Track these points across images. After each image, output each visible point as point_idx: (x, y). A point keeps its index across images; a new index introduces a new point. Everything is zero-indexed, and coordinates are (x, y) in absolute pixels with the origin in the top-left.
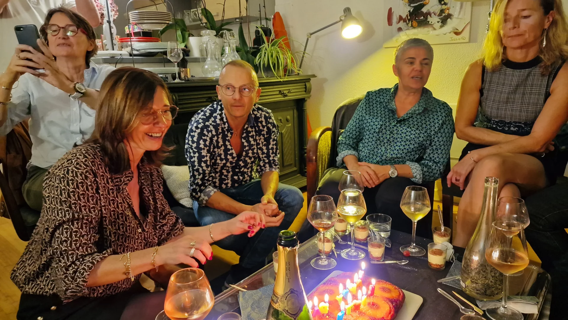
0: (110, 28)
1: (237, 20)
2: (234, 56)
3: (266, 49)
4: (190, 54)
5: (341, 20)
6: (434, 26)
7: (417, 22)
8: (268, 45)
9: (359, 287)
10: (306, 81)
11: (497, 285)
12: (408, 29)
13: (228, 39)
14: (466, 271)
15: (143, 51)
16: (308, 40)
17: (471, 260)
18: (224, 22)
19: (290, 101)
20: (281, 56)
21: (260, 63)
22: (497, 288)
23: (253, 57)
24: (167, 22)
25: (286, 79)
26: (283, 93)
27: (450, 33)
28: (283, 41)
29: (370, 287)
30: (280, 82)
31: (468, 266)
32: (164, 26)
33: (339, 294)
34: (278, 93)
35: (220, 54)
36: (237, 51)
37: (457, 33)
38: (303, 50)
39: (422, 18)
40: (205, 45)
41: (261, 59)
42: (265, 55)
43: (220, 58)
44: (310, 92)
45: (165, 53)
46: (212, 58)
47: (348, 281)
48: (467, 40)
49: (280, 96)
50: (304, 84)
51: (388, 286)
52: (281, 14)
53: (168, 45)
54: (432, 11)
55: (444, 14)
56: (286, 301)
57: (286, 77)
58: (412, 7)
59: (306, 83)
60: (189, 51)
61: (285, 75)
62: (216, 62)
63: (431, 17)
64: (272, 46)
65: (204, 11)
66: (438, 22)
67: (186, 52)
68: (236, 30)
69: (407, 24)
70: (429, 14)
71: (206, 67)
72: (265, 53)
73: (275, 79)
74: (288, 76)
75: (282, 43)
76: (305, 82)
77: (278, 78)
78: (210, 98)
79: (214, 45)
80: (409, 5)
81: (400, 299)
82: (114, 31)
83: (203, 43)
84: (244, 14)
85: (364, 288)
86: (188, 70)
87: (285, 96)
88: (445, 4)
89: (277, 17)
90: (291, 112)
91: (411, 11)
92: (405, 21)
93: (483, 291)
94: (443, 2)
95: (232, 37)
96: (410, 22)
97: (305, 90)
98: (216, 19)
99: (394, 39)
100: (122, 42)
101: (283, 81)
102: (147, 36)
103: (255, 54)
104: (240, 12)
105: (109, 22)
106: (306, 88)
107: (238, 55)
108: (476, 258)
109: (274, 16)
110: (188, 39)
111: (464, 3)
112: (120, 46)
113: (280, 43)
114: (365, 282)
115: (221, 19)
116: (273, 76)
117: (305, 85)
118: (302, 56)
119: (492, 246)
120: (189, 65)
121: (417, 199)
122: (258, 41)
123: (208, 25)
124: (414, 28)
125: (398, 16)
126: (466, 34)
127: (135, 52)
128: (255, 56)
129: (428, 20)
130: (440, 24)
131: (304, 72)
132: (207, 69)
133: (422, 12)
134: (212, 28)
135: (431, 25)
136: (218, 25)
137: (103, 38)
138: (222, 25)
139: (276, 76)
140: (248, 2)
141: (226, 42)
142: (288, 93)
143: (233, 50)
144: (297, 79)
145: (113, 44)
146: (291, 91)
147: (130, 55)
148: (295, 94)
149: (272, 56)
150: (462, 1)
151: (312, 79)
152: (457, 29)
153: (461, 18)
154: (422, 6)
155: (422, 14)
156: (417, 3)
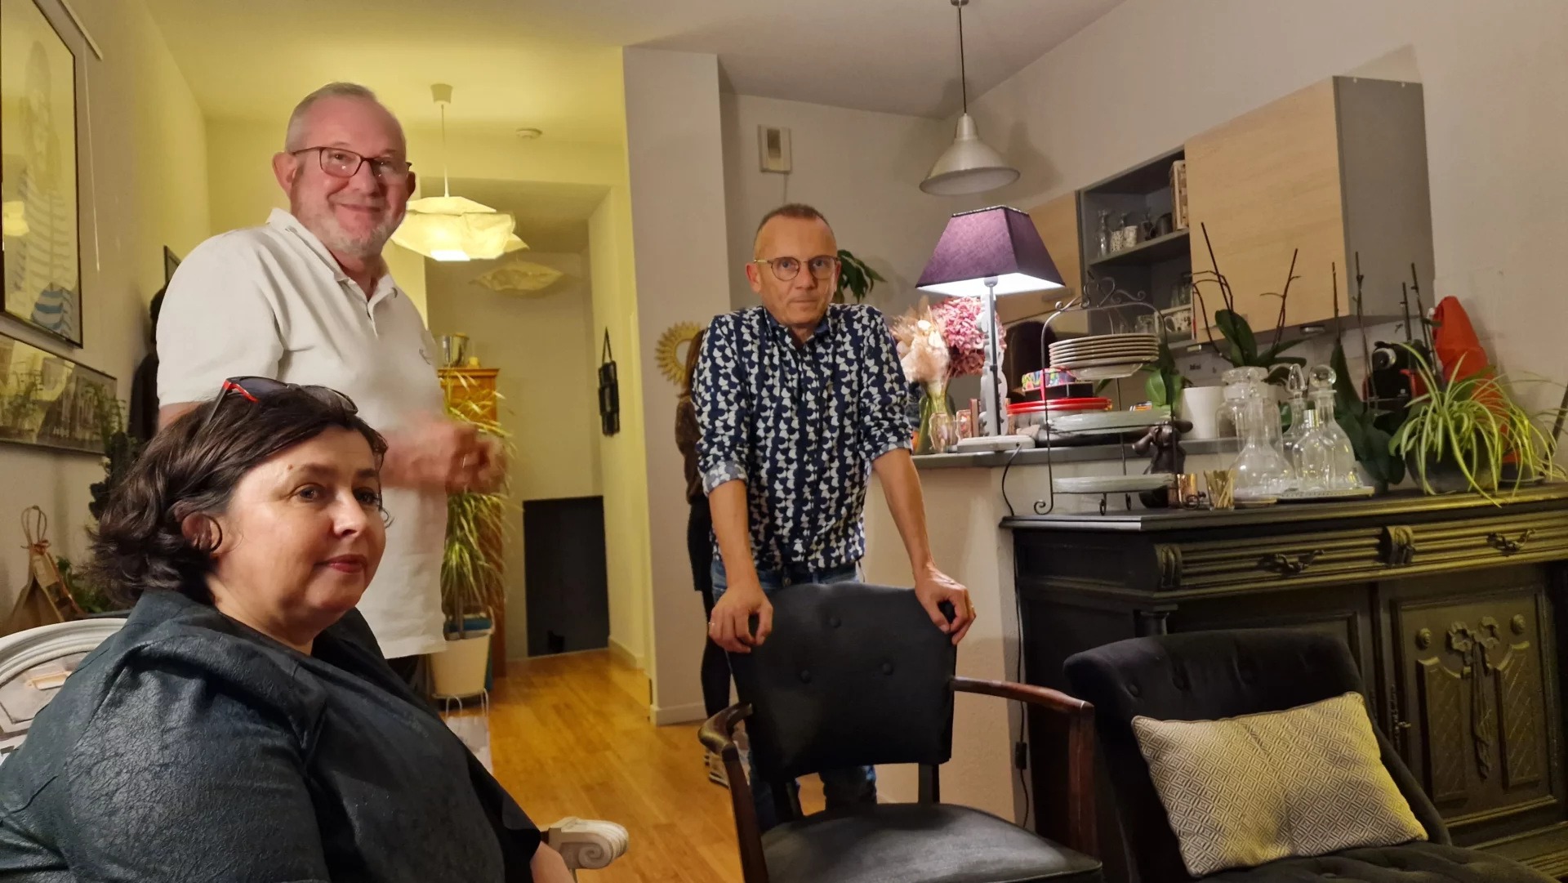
0: (997, 382)
1: (1307, 329)
2: (1328, 435)
3: (1435, 409)
4: (1190, 432)
8: (1442, 397)
13: (1303, 387)
15: (1074, 434)
19: (1524, 564)
21: (1411, 455)
23: (1384, 434)
25: (1516, 497)
26: (1504, 543)
30: (1493, 506)
32: (1136, 368)
34: (1483, 540)
36: (1336, 418)
40: (1234, 408)
43: (1280, 439)
46: (1259, 443)
49: (1493, 551)
52: (1461, 299)
57: (1515, 490)
60: (1188, 425)
61: (1510, 486)
62: (1269, 450)
64: (1460, 397)
65: (1226, 318)
67: (1182, 427)
71: (1243, 468)
72: (1435, 422)
73: (1473, 499)
74: (1522, 486)
77: (1483, 497)
78: (1269, 557)
79: (1265, 403)
82: (1003, 388)
83: (1231, 403)
86: (1188, 475)
87: (1509, 549)
89: (1450, 312)
90: (1529, 604)
95: (1322, 383)
100: (1018, 413)
101: (1502, 505)
102: (1079, 396)
103: (1390, 425)
104: (1336, 311)
105: (994, 369)
107: (1343, 433)
109: (1440, 310)
110: (1180, 394)
112: (1015, 421)
115: (1272, 328)
116: (1463, 489)
118: (1554, 419)
120: (1191, 463)
123: (1235, 352)
127: (1053, 438)
128: (1392, 432)
132: (1247, 472)
134: (1249, 360)
136: (1264, 350)
137: (975, 407)
138: (1276, 350)
139: (1474, 490)
140: (1364, 281)
141: (1297, 397)
142: (1518, 541)
143: (1325, 418)
144: (1553, 496)
145: (999, 421)
146: (1531, 536)
147: (1038, 444)
148: (1543, 544)
149: (1458, 429)
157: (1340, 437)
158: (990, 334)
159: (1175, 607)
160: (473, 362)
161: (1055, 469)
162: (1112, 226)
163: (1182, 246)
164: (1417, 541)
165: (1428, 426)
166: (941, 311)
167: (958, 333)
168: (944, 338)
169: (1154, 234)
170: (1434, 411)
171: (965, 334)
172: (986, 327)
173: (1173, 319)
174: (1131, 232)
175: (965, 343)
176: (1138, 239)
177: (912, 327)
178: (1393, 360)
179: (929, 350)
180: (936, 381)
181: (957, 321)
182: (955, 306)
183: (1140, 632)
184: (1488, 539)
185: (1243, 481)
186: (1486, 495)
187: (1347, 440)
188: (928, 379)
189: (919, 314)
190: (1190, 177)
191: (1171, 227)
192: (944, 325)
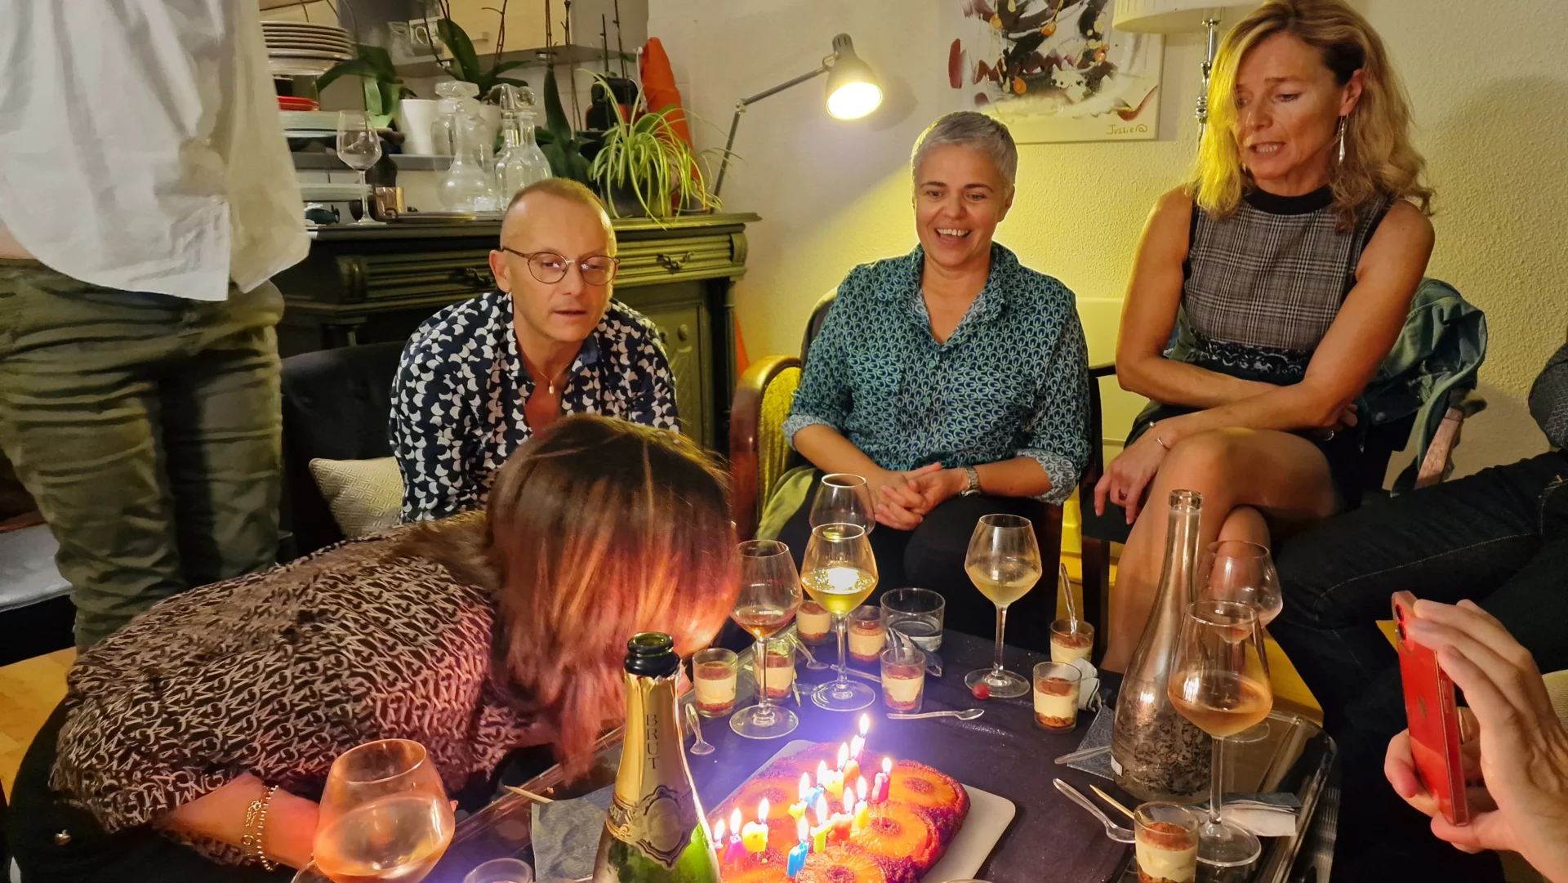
1: (542, 56)
2: (531, 157)
3: (621, 139)
4: (405, 146)
5: (826, 68)
6: (1069, 93)
7: (1026, 82)
8: (628, 128)
9: (850, 781)
10: (731, 230)
11: (1199, 767)
12: (1002, 99)
13: (513, 107)
14: (1124, 730)
16: (737, 117)
17: (1136, 704)
18: (503, 61)
19: (688, 282)
20: (663, 161)
21: (603, 177)
22: (1198, 775)
23: (585, 161)
24: (337, 55)
25: (677, 223)
26: (669, 263)
27: (1109, 113)
28: (667, 119)
29: (879, 780)
30: (662, 230)
31: (1128, 718)
32: (327, 67)
33: (796, 802)
34: (654, 260)
35: (490, 148)
36: (540, 144)
37: (1126, 115)
38: (723, 146)
39: (1038, 70)
40: (447, 124)
41: (606, 167)
42: (617, 157)
43: (492, 160)
44: (743, 261)
45: (330, 142)
46: (466, 161)
47: (822, 765)
48: (1151, 134)
49: (660, 269)
50: (727, 238)
51: (928, 775)
52: (664, 42)
53: (340, 122)
54: (1062, 54)
55: (1093, 64)
56: (645, 819)
57: (677, 217)
58: (1014, 40)
59: (734, 237)
60: (402, 139)
61: (674, 212)
62: (479, 170)
63: (1060, 68)
64: (638, 131)
65: (446, 30)
66: (1079, 83)
67: (393, 141)
68: (536, 87)
69: (1001, 86)
70: (1054, 60)
71: (451, 184)
72: (619, 150)
73: (646, 223)
74: (682, 214)
75: (666, 124)
76: (729, 234)
77: (653, 221)
79: (474, 123)
80: (1006, 36)
81: (957, 808)
83: (444, 119)
84: (559, 39)
85: (862, 783)
86: (399, 191)
87: (675, 269)
88: (1097, 37)
89: (653, 54)
90: (692, 315)
91: (1011, 50)
92: (993, 76)
93: (1164, 782)
94: (1090, 33)
95: (525, 104)
96: (1008, 79)
97: (727, 254)
98: (479, 51)
101: (669, 229)
103: (590, 152)
104: (549, 35)
106: (732, 249)
107: (543, 155)
108: (1148, 698)
109: (646, 49)
110: (399, 106)
111: (1145, 38)
113: (659, 124)
114: (867, 766)
115: (494, 51)
116: (643, 215)
117: (731, 241)
118: (721, 163)
119: (1184, 666)
120: (401, 177)
121: (1005, 549)
122: (600, 116)
123: (458, 67)
124: (1018, 95)
125: (976, 64)
126: (1148, 117)
128: (592, 159)
129: (1053, 77)
130: (1083, 88)
131: (728, 206)
132: (452, 189)
133: (1039, 55)
134: (469, 76)
135: (1062, 91)
136: (486, 68)
138: (498, 69)
139: (648, 216)
140: (573, 7)
141: (508, 117)
142: (681, 261)
144: (708, 223)
146: (692, 257)
148: (701, 264)
149: (637, 159)
150: (1138, 30)
151: (750, 226)
152: (1128, 106)
153: (1135, 76)
154: (1039, 39)
155: (1039, 60)
156: (1024, 31)
157: (540, 159)
159: (362, 320)
165: (612, 157)
184: (658, 259)
185: (451, 196)
186: (657, 220)
187: (547, 163)
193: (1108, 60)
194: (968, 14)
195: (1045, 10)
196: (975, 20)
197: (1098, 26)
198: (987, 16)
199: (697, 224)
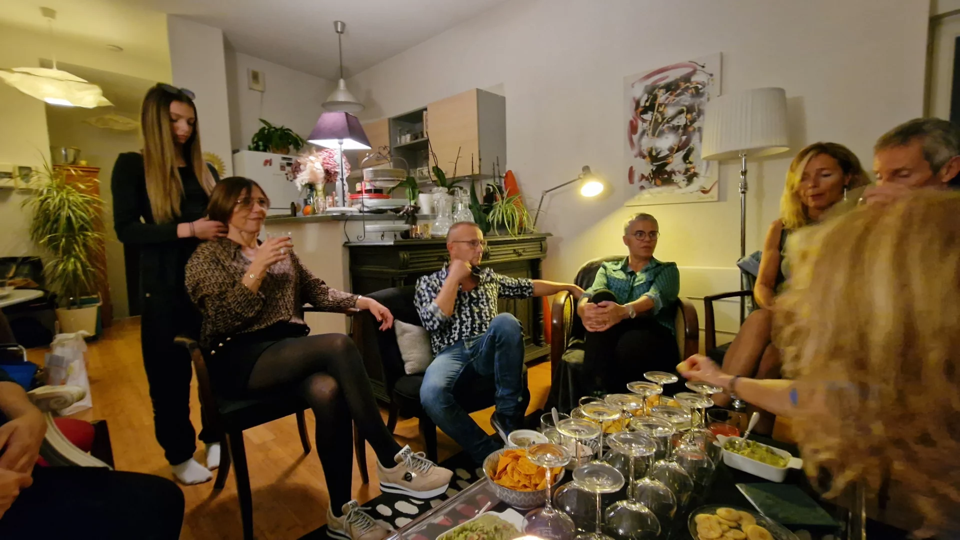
0: (343, 185)
1: (469, 178)
2: (466, 214)
4: (420, 211)
5: (580, 178)
6: (680, 184)
7: (661, 180)
8: (503, 202)
10: (541, 240)
13: (460, 196)
15: (374, 208)
16: (543, 197)
18: (455, 180)
19: (524, 260)
20: (517, 213)
21: (493, 221)
23: (486, 215)
24: (401, 179)
25: (521, 237)
26: (518, 253)
27: (697, 191)
30: (515, 240)
32: (397, 183)
34: (512, 252)
35: (451, 211)
36: (470, 208)
37: (704, 192)
38: (538, 207)
40: (436, 202)
41: (494, 217)
42: (499, 213)
43: (451, 215)
44: (546, 252)
46: (443, 216)
48: (716, 199)
49: (514, 255)
50: (539, 243)
52: (513, 172)
54: (676, 169)
57: (522, 235)
58: (656, 165)
59: (542, 242)
60: (419, 208)
61: (519, 234)
63: (675, 175)
64: (507, 203)
65: (435, 169)
66: (684, 180)
67: (417, 209)
68: (467, 188)
69: (650, 182)
70: (673, 172)
71: (437, 224)
72: (500, 211)
73: (508, 237)
74: (524, 234)
75: (519, 200)
76: (541, 241)
78: (442, 257)
79: (446, 202)
80: (652, 164)
82: (346, 188)
84: (476, 172)
86: (418, 227)
87: (520, 255)
89: (509, 175)
91: (654, 169)
92: (647, 179)
95: (466, 195)
96: (653, 181)
97: (540, 249)
98: (447, 177)
99: (637, 197)
100: (353, 199)
101: (518, 240)
102: (377, 192)
103: (487, 212)
104: (473, 170)
105: (342, 180)
106: (541, 247)
109: (507, 174)
110: (418, 196)
111: (711, 162)
112: (351, 202)
113: (514, 201)
115: (452, 177)
116: (507, 234)
117: (541, 244)
118: (536, 213)
120: (418, 222)
122: (490, 198)
123: (439, 182)
125: (640, 175)
127: (366, 209)
128: (488, 213)
129: (673, 179)
130: (686, 183)
131: (538, 231)
132: (437, 226)
133: (666, 171)
134: (443, 185)
135: (676, 184)
136: (448, 183)
137: (334, 195)
138: (453, 183)
139: (511, 235)
140: (482, 161)
141: (458, 199)
142: (523, 252)
143: (466, 207)
144: (533, 237)
145: (344, 201)
146: (526, 251)
147: (360, 212)
148: (530, 253)
149: (506, 213)
150: (708, 160)
151: (548, 238)
152: (705, 188)
153: (708, 177)
154: (666, 164)
155: (666, 173)
156: (659, 162)
157: (470, 214)
158: (340, 165)
159: (406, 276)
160: (83, 163)
161: (366, 222)
162: (402, 133)
163: (426, 144)
164: (492, 252)
165: (497, 212)
166: (321, 154)
167: (328, 164)
168: (322, 165)
169: (417, 138)
170: (500, 206)
171: (331, 165)
172: (339, 162)
173: (423, 171)
174: (408, 137)
175: (332, 168)
176: (411, 139)
177: (307, 159)
178: (492, 190)
179: (315, 169)
180: (318, 184)
181: (327, 158)
182: (326, 152)
183: (393, 286)
184: (514, 251)
185: (437, 229)
186: (513, 236)
187: (472, 216)
188: (315, 183)
189: (311, 153)
190: (429, 118)
191: (423, 136)
192: (322, 159)
193: (696, 171)
194: (636, 157)
195: (668, 155)
196: (639, 159)
197: (691, 159)
198: (644, 157)
199: (529, 237)
